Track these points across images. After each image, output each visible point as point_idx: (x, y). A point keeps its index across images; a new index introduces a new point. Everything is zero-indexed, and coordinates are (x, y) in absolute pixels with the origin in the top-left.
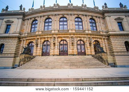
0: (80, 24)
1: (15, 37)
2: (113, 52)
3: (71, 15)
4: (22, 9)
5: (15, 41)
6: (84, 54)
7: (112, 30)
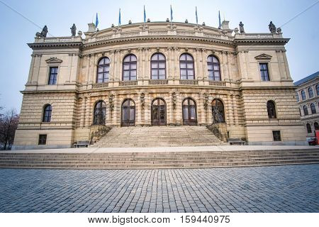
0: (190, 66)
1: (71, 92)
2: (245, 120)
3: (173, 49)
4: (77, 35)
5: (71, 100)
6: (195, 122)
7: (247, 80)
